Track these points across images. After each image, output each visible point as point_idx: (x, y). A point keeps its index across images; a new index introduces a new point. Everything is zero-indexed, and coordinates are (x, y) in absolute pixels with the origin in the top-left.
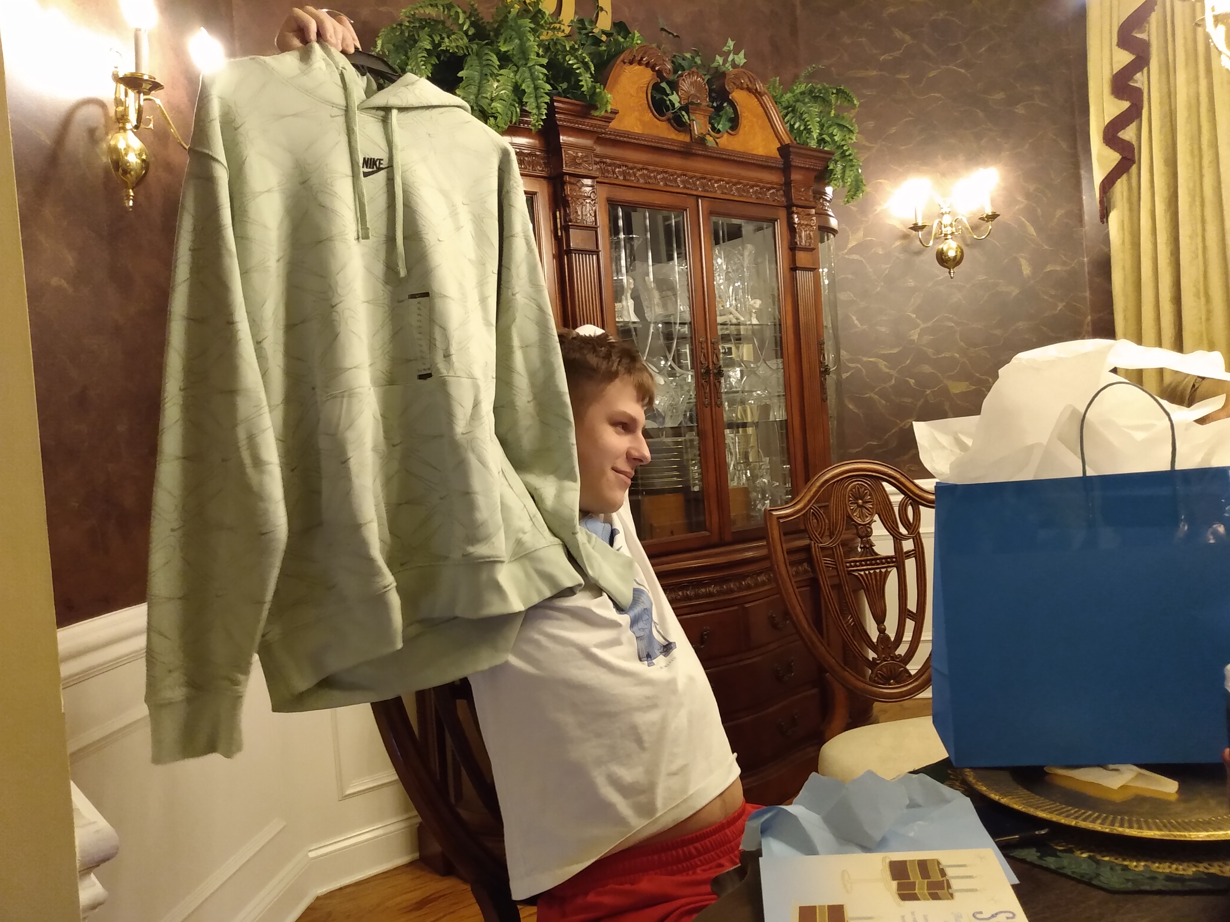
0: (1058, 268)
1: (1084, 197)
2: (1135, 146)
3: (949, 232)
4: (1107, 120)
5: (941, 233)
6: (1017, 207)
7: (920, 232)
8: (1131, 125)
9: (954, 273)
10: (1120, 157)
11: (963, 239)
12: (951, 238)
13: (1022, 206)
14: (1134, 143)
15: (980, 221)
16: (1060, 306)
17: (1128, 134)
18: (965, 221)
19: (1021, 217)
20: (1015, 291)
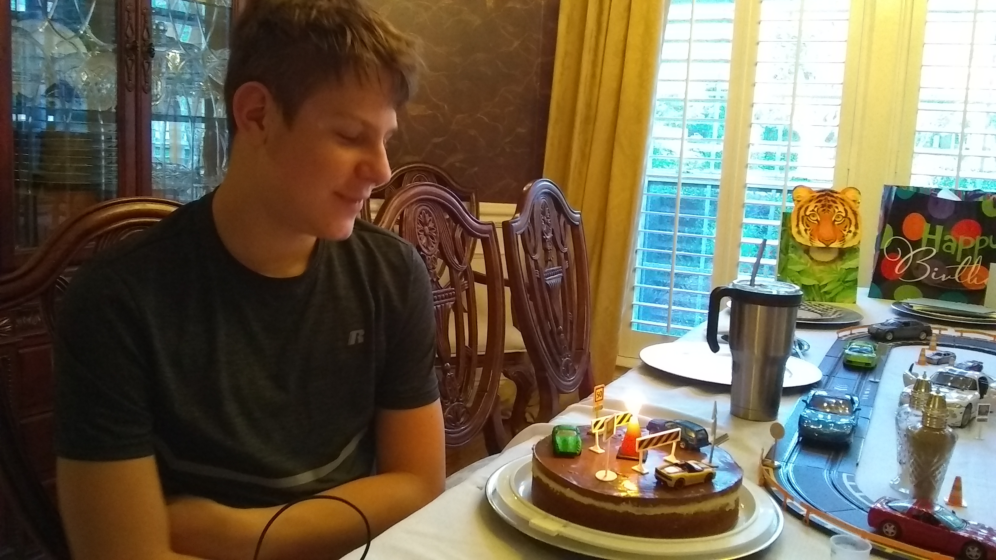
0: (518, 6)
16: (516, 44)
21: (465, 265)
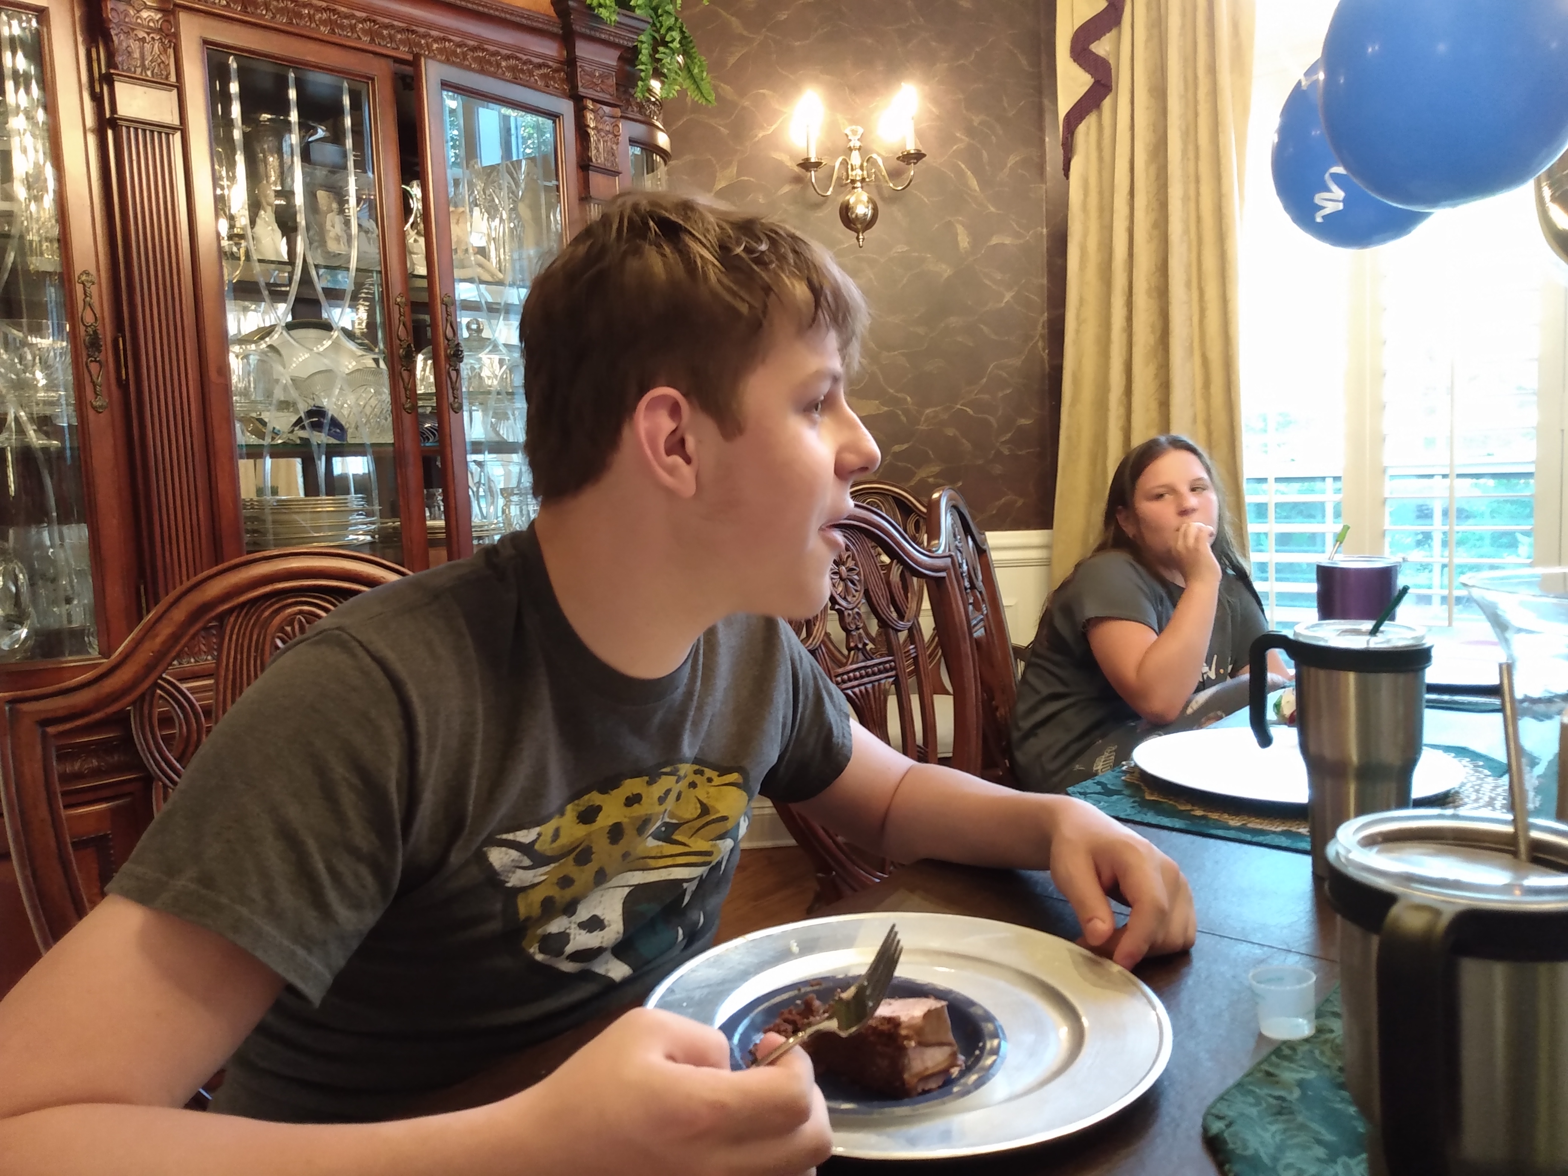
0: (1008, 241)
1: (1047, 139)
2: (1113, 66)
3: (858, 178)
4: (1078, 24)
5: (847, 179)
6: (955, 147)
7: (813, 172)
8: (1108, 35)
9: (863, 239)
10: (1092, 80)
11: (879, 188)
12: (862, 187)
13: (961, 146)
14: (1111, 62)
15: (899, 162)
16: (1008, 296)
17: (1101, 48)
18: (880, 162)
19: (960, 163)
20: (945, 271)
21: (908, 621)
